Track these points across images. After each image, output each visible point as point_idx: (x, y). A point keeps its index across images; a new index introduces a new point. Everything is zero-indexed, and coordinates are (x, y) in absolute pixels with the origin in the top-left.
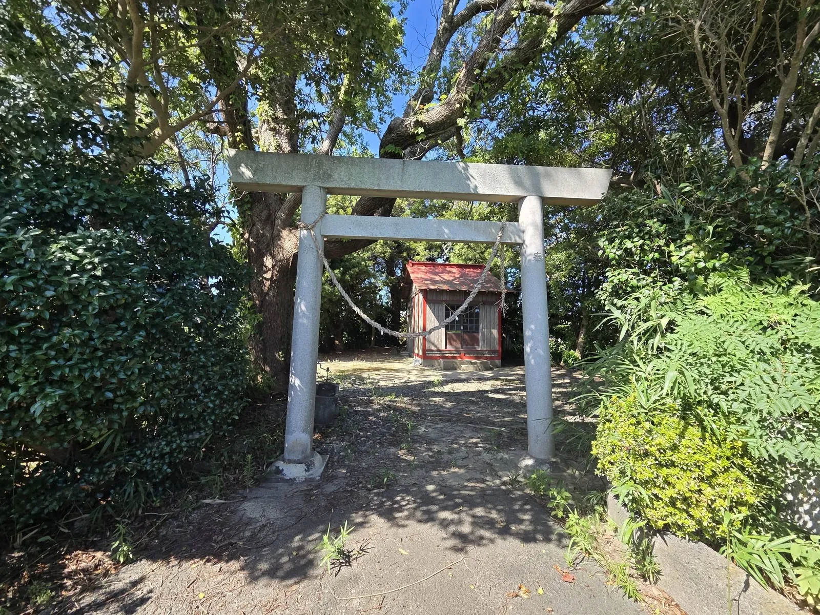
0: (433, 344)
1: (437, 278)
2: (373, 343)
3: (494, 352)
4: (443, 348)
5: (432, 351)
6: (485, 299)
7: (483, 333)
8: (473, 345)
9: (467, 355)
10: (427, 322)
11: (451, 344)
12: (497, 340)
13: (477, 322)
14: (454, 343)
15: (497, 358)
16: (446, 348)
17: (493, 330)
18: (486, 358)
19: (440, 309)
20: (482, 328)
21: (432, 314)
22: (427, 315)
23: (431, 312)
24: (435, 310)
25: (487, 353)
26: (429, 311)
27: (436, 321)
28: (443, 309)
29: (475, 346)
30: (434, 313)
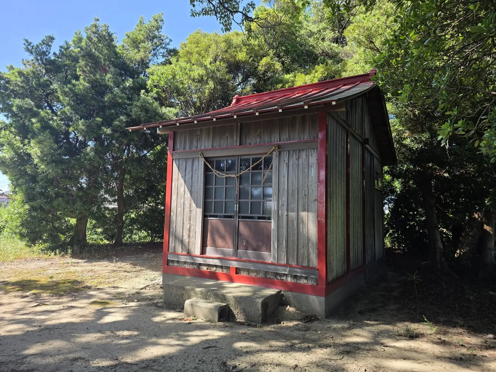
0: (181, 242)
3: (307, 271)
4: (197, 252)
5: (177, 256)
7: (279, 219)
8: (258, 248)
9: (242, 274)
12: (314, 240)
15: (314, 290)
16: (203, 251)
17: (303, 215)
18: (286, 287)
19: (194, 168)
20: (275, 209)
21: (182, 181)
22: (173, 183)
23: (180, 175)
24: (187, 171)
25: (286, 273)
26: (177, 175)
27: (188, 195)
28: (200, 170)
29: (264, 251)
30: (184, 177)
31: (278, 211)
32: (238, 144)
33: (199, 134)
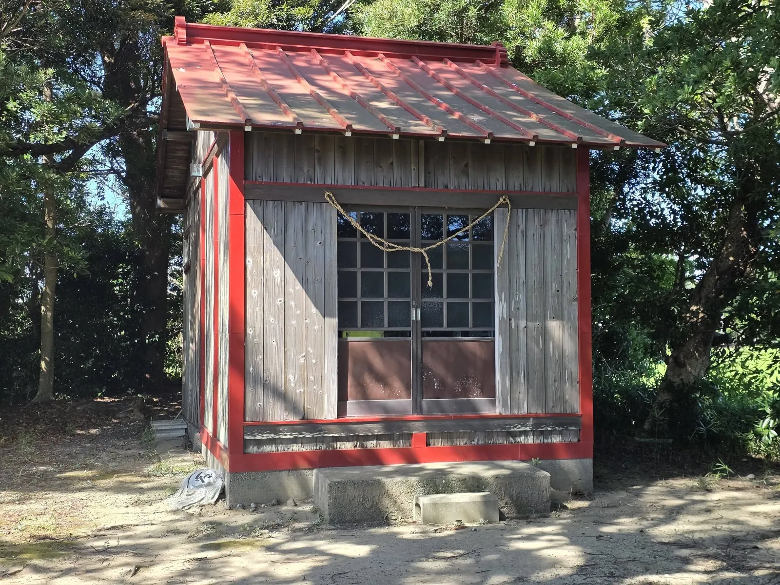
0: (282, 396)
1: (298, 87)
2: (45, 384)
3: (563, 421)
4: (330, 413)
5: (274, 427)
6: (516, 183)
7: (511, 335)
8: (466, 392)
9: (438, 443)
10: (253, 292)
11: (364, 395)
12: (573, 367)
13: (485, 286)
14: (376, 389)
15: (573, 451)
16: (342, 410)
17: (554, 326)
18: (526, 453)
19: (310, 227)
20: (505, 316)
21: (275, 254)
22: (248, 259)
23: (269, 241)
24: (291, 232)
25: (528, 429)
26: (261, 239)
27: (295, 287)
28: (328, 230)
29: (477, 396)
30: (282, 245)
31: (510, 320)
32: (422, 184)
33: (317, 147)
